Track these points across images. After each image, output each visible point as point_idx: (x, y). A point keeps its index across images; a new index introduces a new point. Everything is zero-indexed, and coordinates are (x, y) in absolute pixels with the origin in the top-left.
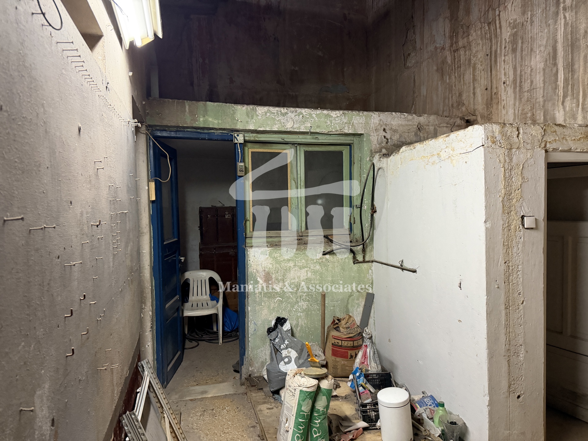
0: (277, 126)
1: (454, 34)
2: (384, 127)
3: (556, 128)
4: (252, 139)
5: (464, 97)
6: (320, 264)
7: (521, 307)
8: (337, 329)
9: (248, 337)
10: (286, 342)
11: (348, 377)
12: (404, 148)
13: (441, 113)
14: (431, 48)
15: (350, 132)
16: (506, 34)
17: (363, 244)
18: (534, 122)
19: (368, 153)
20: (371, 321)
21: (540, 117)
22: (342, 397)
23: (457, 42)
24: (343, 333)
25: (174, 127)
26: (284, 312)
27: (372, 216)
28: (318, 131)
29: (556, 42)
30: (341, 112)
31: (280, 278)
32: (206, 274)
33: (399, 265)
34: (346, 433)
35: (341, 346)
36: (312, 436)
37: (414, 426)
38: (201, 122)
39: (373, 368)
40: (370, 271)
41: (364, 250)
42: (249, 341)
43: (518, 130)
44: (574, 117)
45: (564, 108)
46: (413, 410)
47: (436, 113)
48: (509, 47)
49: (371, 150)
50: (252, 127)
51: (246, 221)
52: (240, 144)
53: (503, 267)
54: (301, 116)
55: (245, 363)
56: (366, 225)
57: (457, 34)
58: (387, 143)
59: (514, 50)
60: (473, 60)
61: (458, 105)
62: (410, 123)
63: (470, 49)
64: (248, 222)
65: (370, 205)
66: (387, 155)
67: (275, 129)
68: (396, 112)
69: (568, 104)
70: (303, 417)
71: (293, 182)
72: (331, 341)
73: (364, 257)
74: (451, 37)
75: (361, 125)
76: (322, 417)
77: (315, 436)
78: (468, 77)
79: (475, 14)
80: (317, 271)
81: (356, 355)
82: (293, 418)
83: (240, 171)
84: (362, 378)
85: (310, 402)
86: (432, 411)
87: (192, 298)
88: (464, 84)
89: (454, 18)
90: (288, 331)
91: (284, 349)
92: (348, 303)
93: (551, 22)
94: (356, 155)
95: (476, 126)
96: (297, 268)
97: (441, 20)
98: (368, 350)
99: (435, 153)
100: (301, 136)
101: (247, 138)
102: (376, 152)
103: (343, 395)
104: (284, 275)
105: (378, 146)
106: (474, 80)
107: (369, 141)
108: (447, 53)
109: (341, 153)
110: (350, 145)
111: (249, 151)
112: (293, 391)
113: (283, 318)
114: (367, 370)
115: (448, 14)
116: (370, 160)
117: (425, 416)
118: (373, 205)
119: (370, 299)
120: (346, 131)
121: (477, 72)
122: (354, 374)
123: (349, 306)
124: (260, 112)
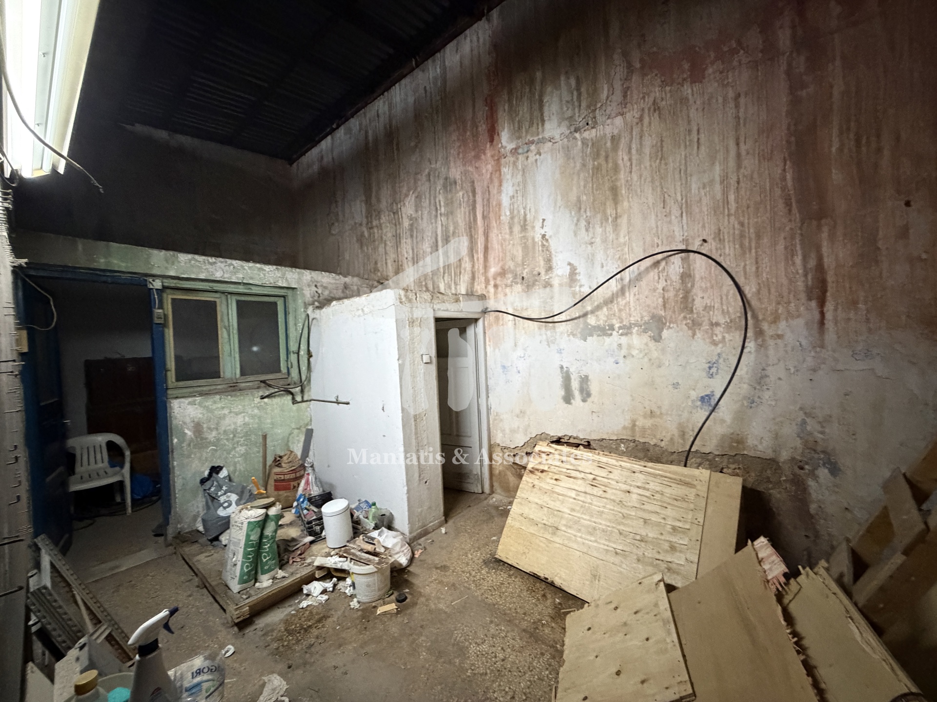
0: (204, 274)
1: (369, 216)
2: (315, 283)
3: (439, 295)
4: (172, 285)
5: (379, 265)
6: (258, 407)
7: (424, 418)
8: (279, 466)
9: (175, 494)
10: (224, 488)
11: (292, 507)
12: (334, 303)
13: (362, 275)
14: (351, 222)
15: (285, 285)
16: (406, 223)
17: (301, 386)
18: (427, 290)
19: (302, 305)
20: (311, 453)
21: (431, 287)
22: (287, 525)
23: (371, 222)
24: (286, 467)
25: (61, 266)
26: (219, 461)
27: (309, 360)
28: (251, 282)
29: (437, 235)
30: (275, 267)
31: (212, 426)
32: (101, 439)
33: (335, 400)
34: (293, 551)
35: (284, 480)
36: (262, 560)
37: (354, 528)
38: (101, 263)
39: (315, 491)
40: (309, 409)
41: (302, 391)
42: (176, 498)
43: (416, 295)
44: (450, 288)
45: (444, 280)
46: (352, 515)
47: (358, 276)
48: (408, 233)
49: (305, 303)
50: (172, 273)
51: (167, 371)
52: (157, 289)
53: (411, 391)
54: (232, 267)
55: (171, 522)
56: (304, 368)
57: (371, 216)
58: (319, 297)
59: (412, 236)
60: (384, 237)
61: (375, 271)
62: (337, 282)
63: (381, 229)
64: (169, 373)
65: (306, 350)
66: (320, 307)
67: (202, 276)
68: (325, 271)
69: (446, 278)
70: (252, 546)
71: (224, 330)
72: (273, 477)
73: (303, 397)
74: (367, 217)
75: (294, 280)
76: (271, 541)
77: (264, 560)
78: (381, 249)
79: (383, 205)
80: (255, 415)
81: (299, 484)
82: (241, 551)
83: (158, 318)
84: (306, 502)
85: (259, 530)
86: (367, 512)
87: (78, 469)
88: (379, 255)
89: (368, 201)
90: (225, 478)
91: (221, 495)
92: (288, 441)
93: (433, 221)
94: (291, 306)
95: (388, 290)
96: (232, 415)
97: (358, 202)
98: (310, 477)
99: (360, 308)
100: (232, 286)
101: (166, 284)
102: (310, 305)
103: (288, 522)
104: (217, 424)
105: (311, 299)
106: (386, 253)
107: (303, 295)
108: (365, 229)
109: (275, 304)
110: (284, 297)
111: (168, 298)
112: (240, 525)
113: (218, 467)
114: (310, 494)
115: (364, 198)
116: (305, 311)
117: (361, 517)
118: (309, 351)
119: (309, 434)
120: (280, 284)
121: (388, 248)
122: (298, 500)
123: (290, 444)
124: (182, 259)
